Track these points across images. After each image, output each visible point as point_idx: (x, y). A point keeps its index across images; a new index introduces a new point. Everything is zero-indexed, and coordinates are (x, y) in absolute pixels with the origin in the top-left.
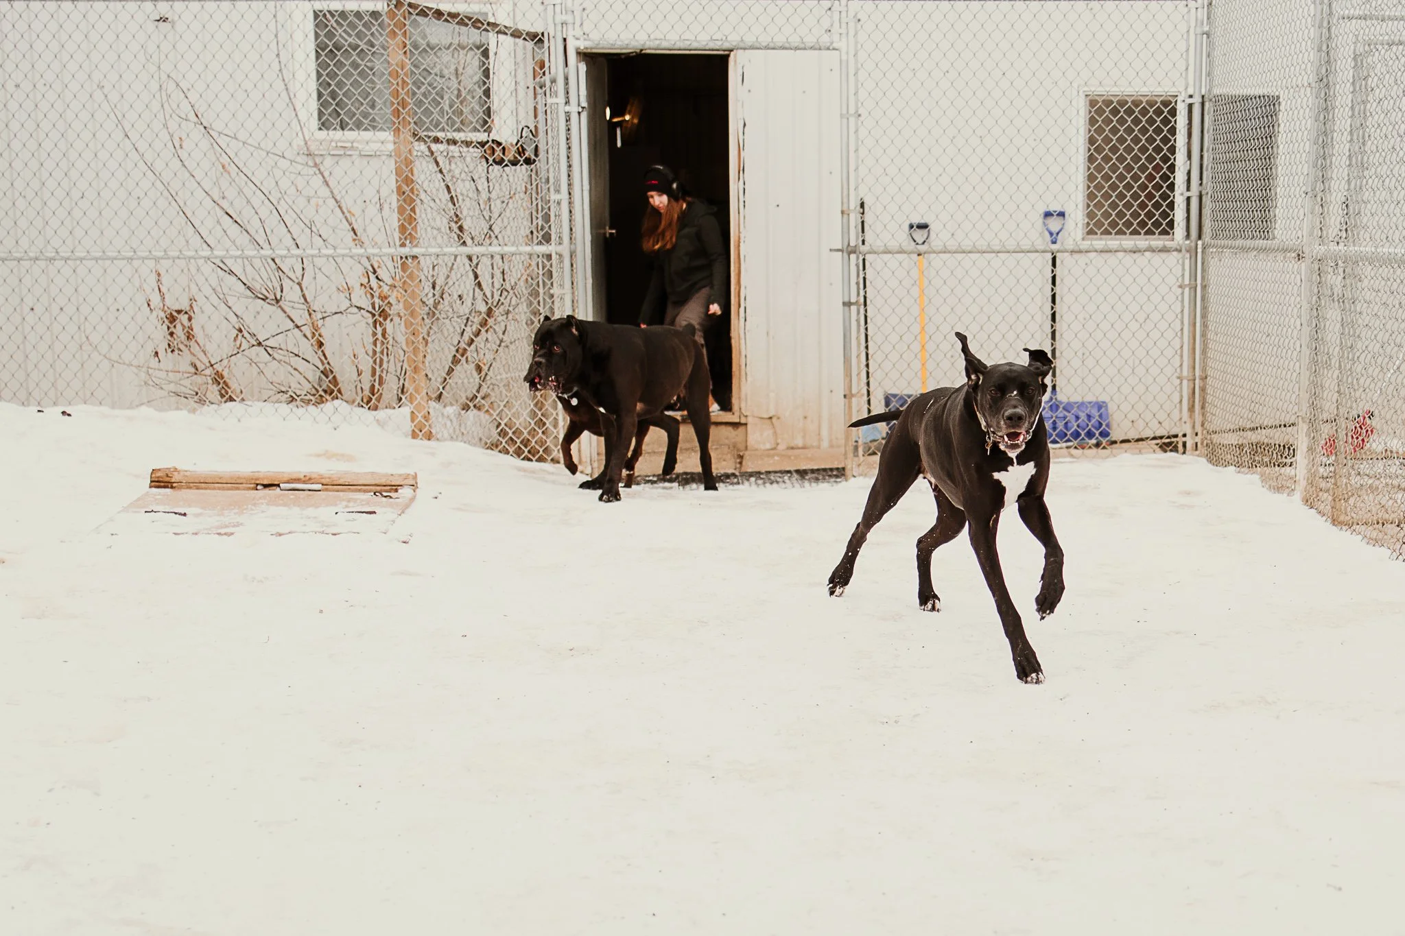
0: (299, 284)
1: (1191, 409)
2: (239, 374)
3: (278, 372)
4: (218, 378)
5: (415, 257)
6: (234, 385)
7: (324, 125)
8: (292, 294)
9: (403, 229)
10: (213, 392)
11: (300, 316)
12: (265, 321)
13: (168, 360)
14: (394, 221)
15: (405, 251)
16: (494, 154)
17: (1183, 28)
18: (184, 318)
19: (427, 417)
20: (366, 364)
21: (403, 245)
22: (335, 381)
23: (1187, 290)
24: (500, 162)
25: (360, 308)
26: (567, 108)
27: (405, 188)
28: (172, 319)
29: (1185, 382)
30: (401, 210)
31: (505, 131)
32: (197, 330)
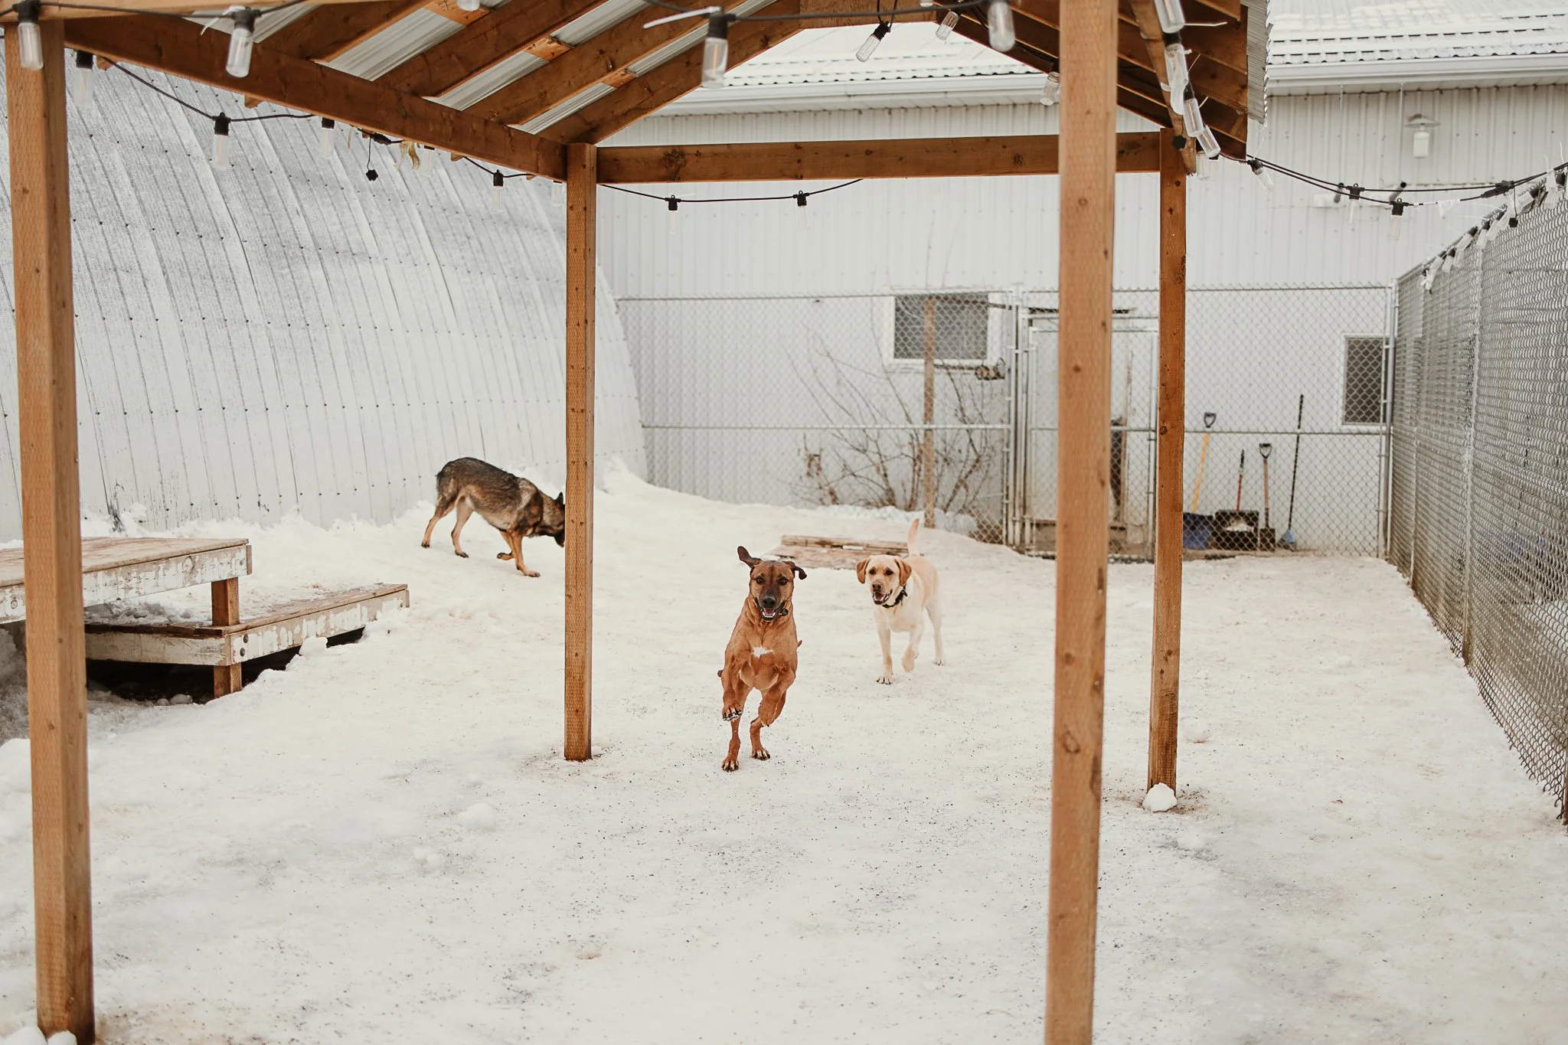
0: (876, 442)
1: (1385, 530)
2: (842, 490)
3: (861, 491)
4: (832, 493)
5: (930, 430)
6: (839, 496)
7: (896, 356)
8: (872, 447)
9: (926, 415)
10: (828, 499)
11: (876, 458)
12: (858, 462)
13: (805, 479)
14: (923, 410)
15: (927, 426)
16: (985, 374)
17: (1383, 304)
18: (816, 458)
19: (933, 516)
20: (909, 486)
21: (925, 423)
22: (893, 494)
23: (1383, 459)
24: (987, 379)
25: (907, 456)
26: (1017, 351)
27: (928, 393)
28: (811, 460)
29: (1381, 514)
30: (926, 405)
31: (991, 361)
32: (823, 466)
